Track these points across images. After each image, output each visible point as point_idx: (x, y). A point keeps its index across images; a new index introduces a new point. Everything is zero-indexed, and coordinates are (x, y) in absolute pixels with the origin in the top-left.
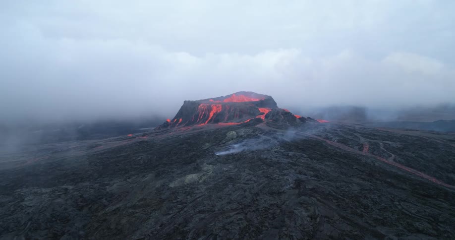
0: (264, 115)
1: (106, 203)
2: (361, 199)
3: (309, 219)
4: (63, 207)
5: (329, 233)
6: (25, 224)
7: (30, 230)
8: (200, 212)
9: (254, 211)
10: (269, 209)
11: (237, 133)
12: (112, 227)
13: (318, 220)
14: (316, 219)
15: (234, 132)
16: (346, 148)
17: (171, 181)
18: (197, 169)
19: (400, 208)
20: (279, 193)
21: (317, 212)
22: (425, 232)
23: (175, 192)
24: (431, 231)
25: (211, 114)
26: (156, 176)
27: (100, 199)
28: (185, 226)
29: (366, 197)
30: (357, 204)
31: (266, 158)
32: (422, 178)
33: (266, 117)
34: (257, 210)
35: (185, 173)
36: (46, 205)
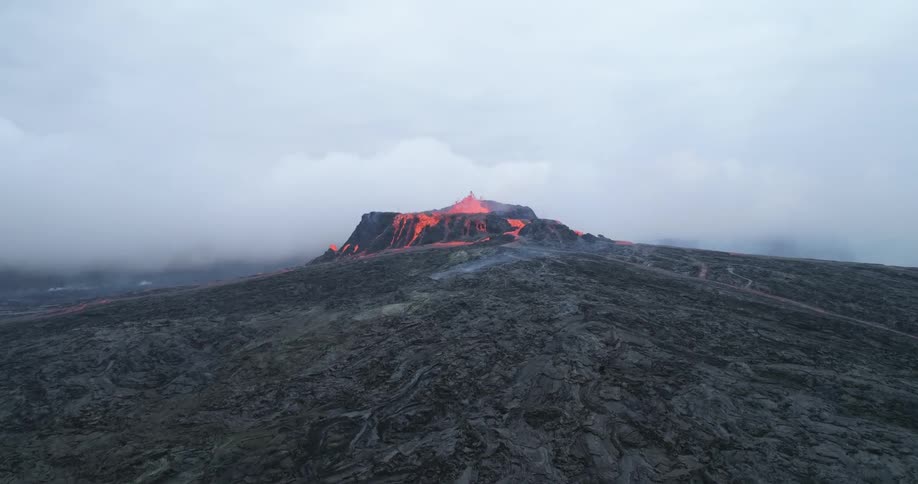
0: (518, 230)
1: (245, 339)
2: (691, 327)
3: (602, 345)
4: (168, 342)
5: (636, 361)
6: (105, 363)
7: (115, 370)
8: (413, 343)
9: (509, 339)
10: (535, 336)
11: (469, 254)
12: (261, 366)
13: (619, 345)
14: (614, 345)
15: (463, 252)
16: (667, 272)
17: (354, 313)
18: (401, 298)
19: (756, 335)
20: (550, 321)
21: (616, 338)
22: (795, 361)
23: (364, 325)
24: (806, 360)
25: (418, 230)
26: (327, 308)
27: (232, 333)
28: (392, 360)
29: (698, 324)
30: (685, 332)
31: (526, 282)
32: (799, 308)
33: (521, 233)
34: (515, 337)
35: (381, 304)
36: (137, 340)
